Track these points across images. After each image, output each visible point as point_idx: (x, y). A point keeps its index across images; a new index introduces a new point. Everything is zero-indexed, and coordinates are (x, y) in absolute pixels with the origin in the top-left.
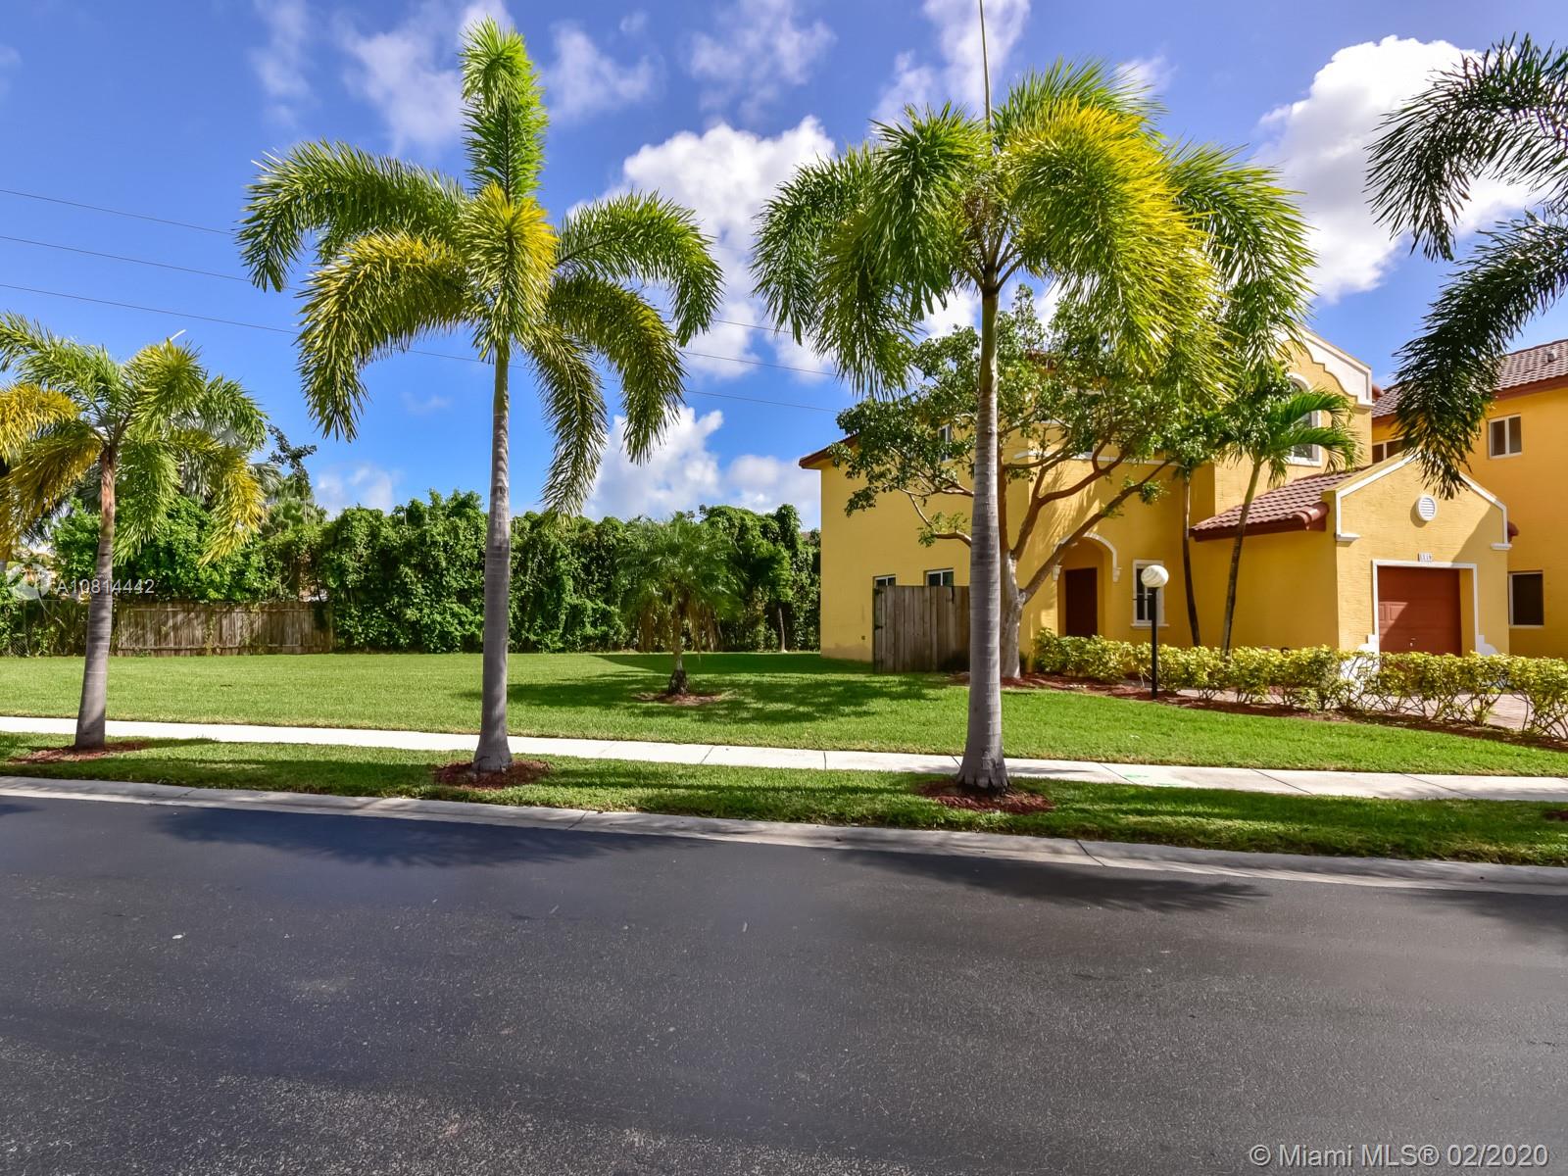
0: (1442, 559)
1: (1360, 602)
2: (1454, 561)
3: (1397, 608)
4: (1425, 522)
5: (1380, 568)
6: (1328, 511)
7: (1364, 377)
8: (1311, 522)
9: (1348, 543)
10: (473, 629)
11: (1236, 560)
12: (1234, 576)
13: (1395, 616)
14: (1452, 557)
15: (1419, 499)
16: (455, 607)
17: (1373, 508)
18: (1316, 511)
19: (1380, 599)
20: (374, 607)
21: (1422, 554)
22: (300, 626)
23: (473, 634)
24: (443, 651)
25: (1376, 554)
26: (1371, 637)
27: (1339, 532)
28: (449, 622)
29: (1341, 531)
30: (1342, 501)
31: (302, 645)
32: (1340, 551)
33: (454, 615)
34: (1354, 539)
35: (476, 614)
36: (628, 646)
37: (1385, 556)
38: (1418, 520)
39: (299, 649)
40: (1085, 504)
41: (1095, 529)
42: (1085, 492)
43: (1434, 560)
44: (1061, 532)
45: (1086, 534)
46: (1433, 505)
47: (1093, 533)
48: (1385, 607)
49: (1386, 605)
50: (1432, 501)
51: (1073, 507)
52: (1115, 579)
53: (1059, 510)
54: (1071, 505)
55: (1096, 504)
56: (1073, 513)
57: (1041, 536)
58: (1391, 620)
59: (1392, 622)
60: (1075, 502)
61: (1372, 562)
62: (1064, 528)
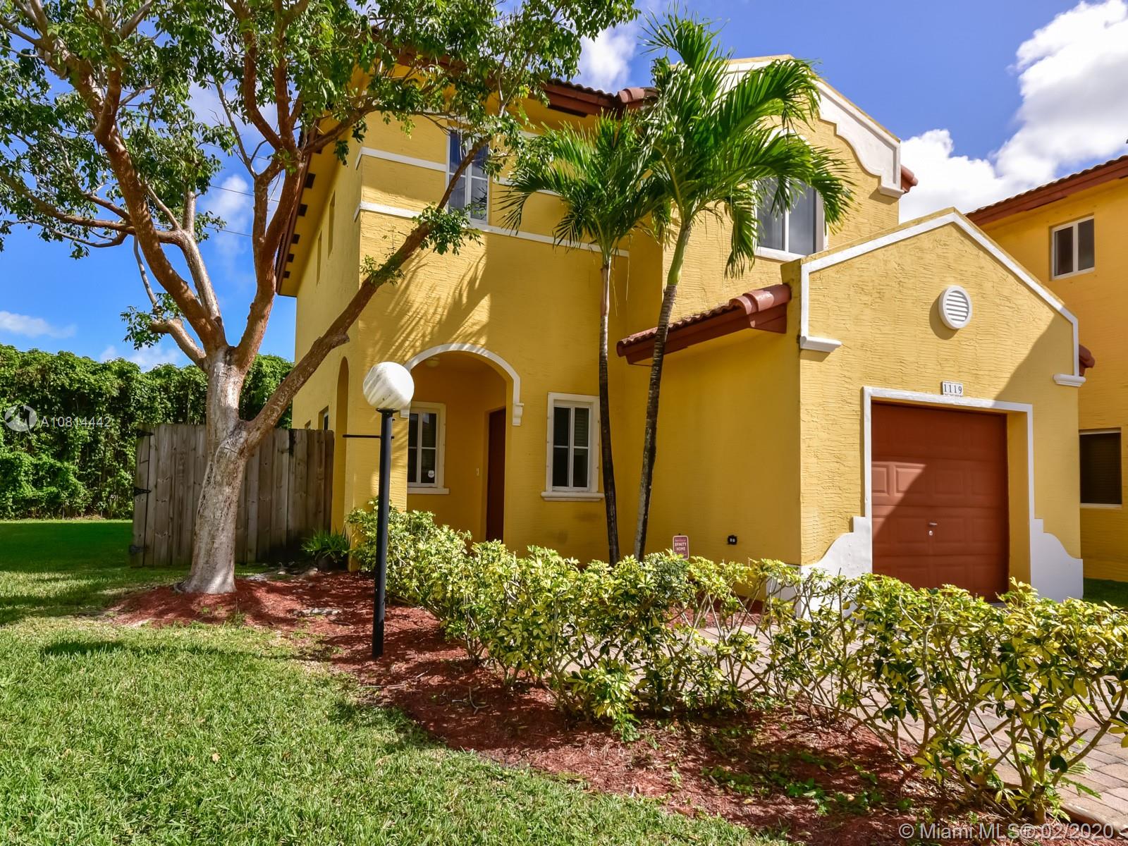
0: (980, 394)
1: (839, 459)
2: (997, 399)
3: (909, 472)
4: (955, 330)
5: (878, 404)
6: (790, 298)
8: (757, 313)
9: (821, 353)
11: (655, 384)
12: (653, 413)
13: (904, 485)
14: (995, 392)
15: (944, 292)
17: (865, 298)
18: (769, 295)
19: (875, 457)
21: (946, 384)
25: (870, 377)
26: (858, 519)
27: (805, 332)
29: (810, 330)
30: (812, 281)
32: (808, 368)
34: (834, 347)
36: (89, 511)
37: (885, 382)
38: (943, 329)
40: (465, 300)
41: (483, 341)
42: (465, 282)
43: (966, 394)
44: (418, 344)
45: (466, 348)
46: (967, 303)
47: (479, 348)
48: (884, 470)
49: (887, 467)
50: (964, 298)
51: (442, 303)
52: (516, 421)
53: (416, 305)
54: (439, 299)
55: (485, 303)
56: (442, 313)
57: (378, 347)
58: (898, 491)
59: (900, 495)
60: (445, 294)
61: (862, 391)
62: (424, 336)
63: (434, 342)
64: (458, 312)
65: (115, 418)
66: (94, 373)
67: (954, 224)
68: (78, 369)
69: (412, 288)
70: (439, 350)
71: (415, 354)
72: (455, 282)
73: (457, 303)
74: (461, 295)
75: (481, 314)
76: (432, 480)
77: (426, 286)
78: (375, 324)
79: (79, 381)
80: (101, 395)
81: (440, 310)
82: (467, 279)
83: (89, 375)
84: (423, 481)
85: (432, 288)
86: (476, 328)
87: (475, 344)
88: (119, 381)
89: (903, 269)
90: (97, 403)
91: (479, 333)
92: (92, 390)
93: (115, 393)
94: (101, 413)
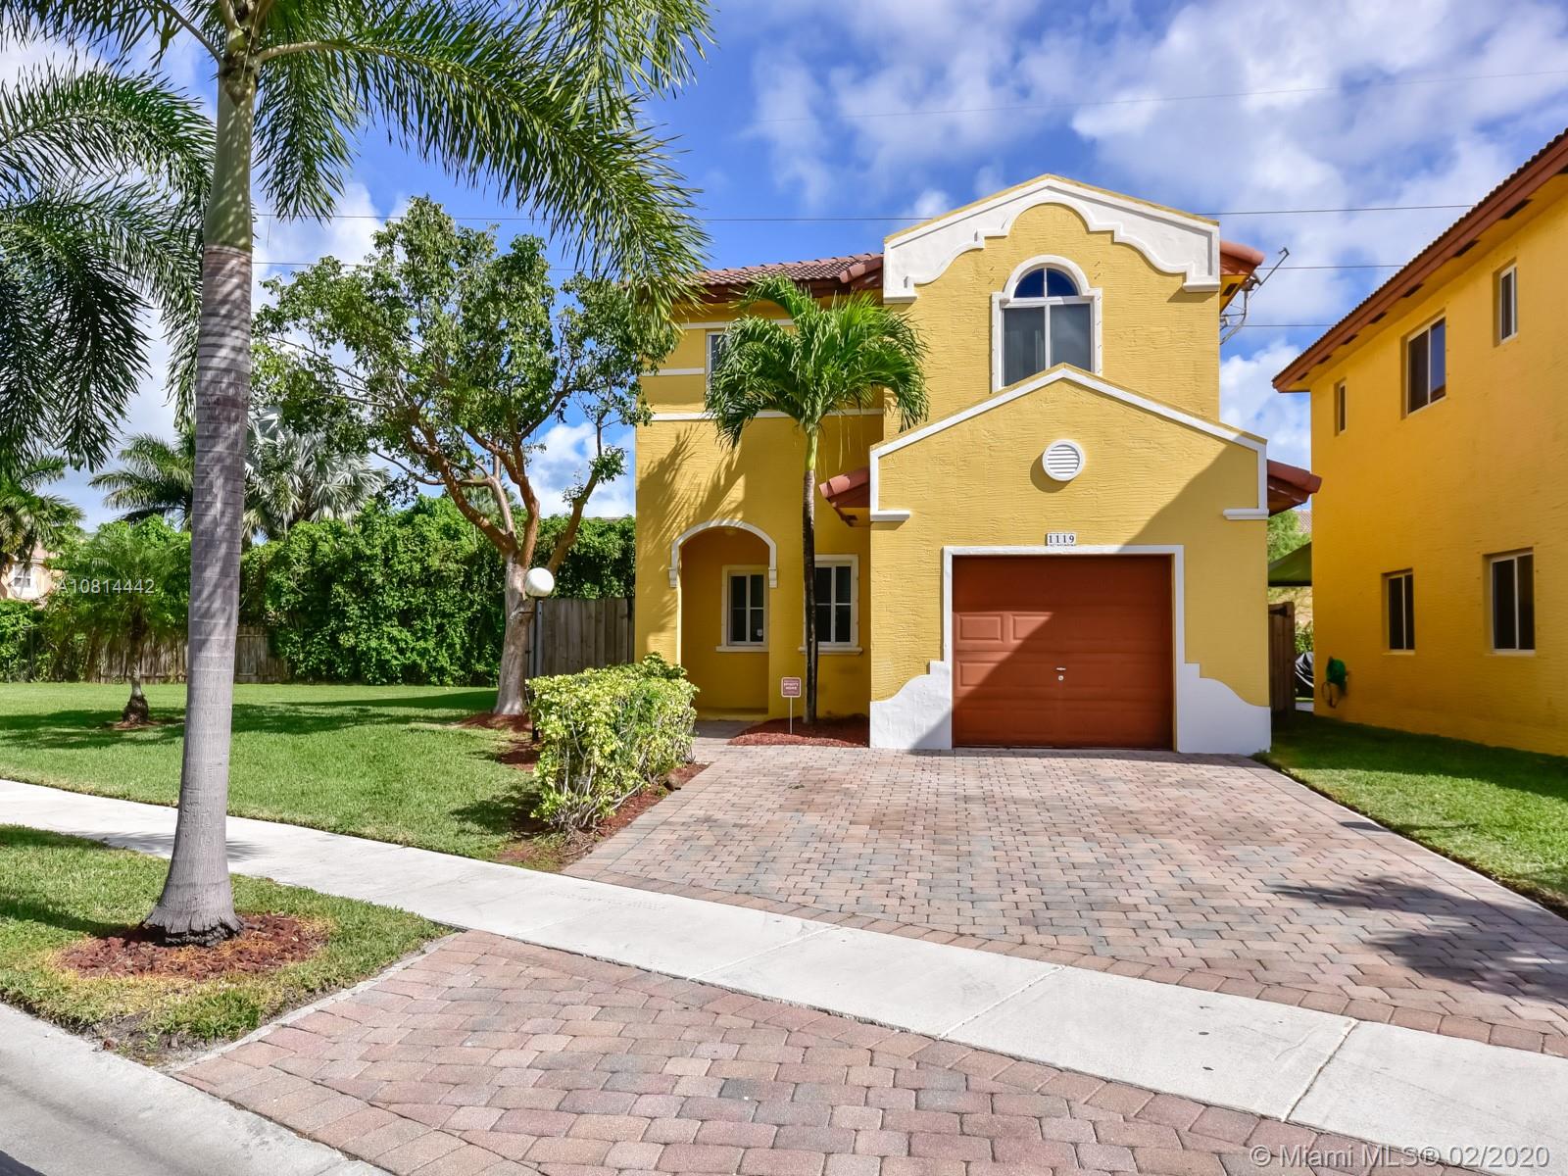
0: (1102, 541)
1: (915, 612)
2: (1129, 543)
3: (1031, 620)
4: (1061, 483)
5: (958, 559)
7: (1205, 239)
8: (835, 496)
9: (894, 523)
10: (415, 657)
13: (1024, 633)
15: (1045, 448)
16: (395, 632)
17: (949, 469)
18: (844, 479)
20: (314, 632)
21: (1052, 535)
22: (256, 653)
23: (414, 662)
24: (383, 684)
25: (953, 537)
26: (935, 663)
27: (873, 510)
28: (385, 649)
29: (881, 505)
30: (884, 463)
31: (257, 674)
32: (877, 537)
33: (393, 640)
34: (907, 516)
35: (418, 639)
37: (972, 540)
38: (1047, 484)
39: (254, 678)
40: (722, 482)
41: (740, 515)
42: (724, 466)
43: (1080, 543)
44: (684, 524)
45: (724, 523)
46: (1077, 454)
47: (737, 522)
48: (999, 619)
49: (1001, 616)
50: (1073, 450)
51: (703, 487)
52: (773, 584)
53: (680, 492)
54: (700, 485)
55: (741, 481)
56: (703, 495)
57: (651, 531)
58: (1015, 638)
59: (1018, 642)
60: (705, 480)
61: (942, 551)
62: (688, 518)
63: (696, 522)
64: (717, 493)
65: (619, 581)
66: (600, 535)
67: (1063, 380)
68: (586, 532)
69: (678, 478)
70: (701, 528)
71: (681, 534)
72: (713, 469)
73: (715, 486)
74: (719, 478)
75: (737, 492)
76: (761, 639)
77: (689, 476)
78: (649, 511)
79: (586, 545)
80: (604, 558)
81: (701, 494)
82: (725, 463)
83: (594, 538)
84: (752, 640)
85: (695, 476)
86: (733, 505)
87: (732, 519)
88: (622, 542)
89: (994, 435)
90: (602, 567)
91: (736, 510)
92: (597, 554)
93: (617, 555)
94: (606, 575)
